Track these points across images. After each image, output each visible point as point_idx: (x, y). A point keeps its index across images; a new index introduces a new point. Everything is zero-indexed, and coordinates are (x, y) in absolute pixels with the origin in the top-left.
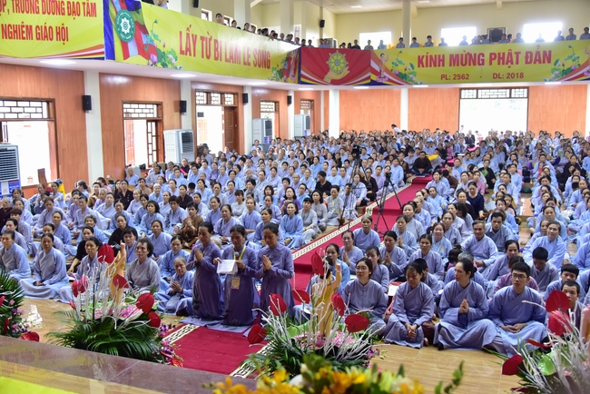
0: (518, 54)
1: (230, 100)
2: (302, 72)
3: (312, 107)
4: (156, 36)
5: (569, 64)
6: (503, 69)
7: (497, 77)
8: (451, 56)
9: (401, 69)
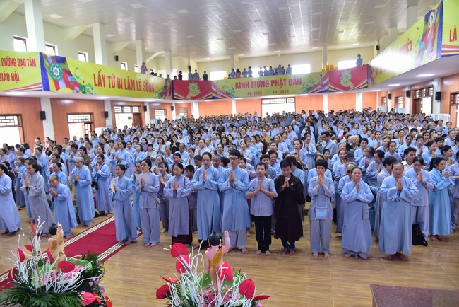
0: (285, 80)
1: (136, 110)
2: (175, 94)
3: (187, 112)
4: (78, 77)
5: (310, 85)
6: (278, 89)
7: (275, 93)
8: (252, 82)
9: (227, 90)
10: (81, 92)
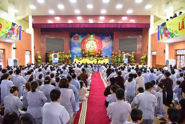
4: (170, 29)
10: (171, 37)
